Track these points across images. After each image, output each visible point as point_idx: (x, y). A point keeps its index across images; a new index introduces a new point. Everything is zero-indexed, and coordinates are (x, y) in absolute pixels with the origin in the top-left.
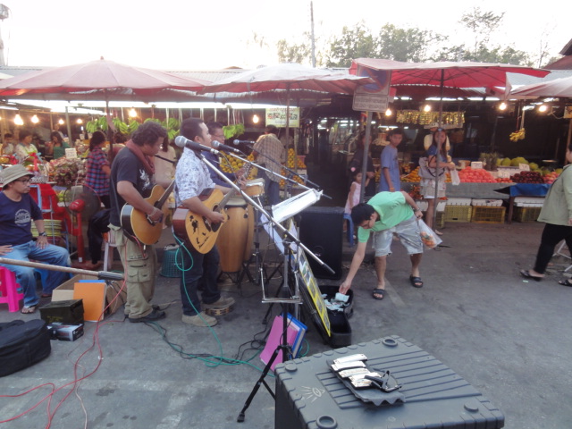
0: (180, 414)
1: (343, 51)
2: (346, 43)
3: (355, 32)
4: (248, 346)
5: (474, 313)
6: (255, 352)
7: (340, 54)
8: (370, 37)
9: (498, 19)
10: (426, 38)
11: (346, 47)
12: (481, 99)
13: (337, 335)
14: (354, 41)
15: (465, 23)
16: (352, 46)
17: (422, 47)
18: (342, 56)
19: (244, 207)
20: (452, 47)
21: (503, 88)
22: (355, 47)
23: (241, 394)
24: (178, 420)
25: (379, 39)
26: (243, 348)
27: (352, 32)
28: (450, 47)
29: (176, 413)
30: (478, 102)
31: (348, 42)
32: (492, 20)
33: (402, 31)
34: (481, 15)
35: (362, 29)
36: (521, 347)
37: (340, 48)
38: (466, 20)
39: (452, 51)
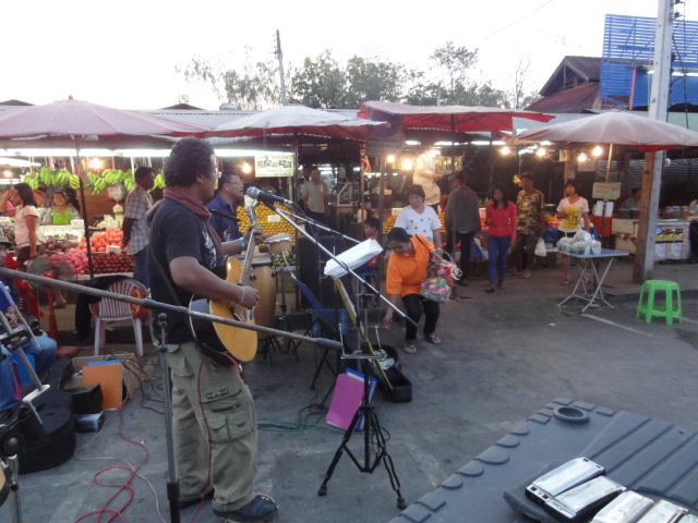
0: (270, 480)
1: (307, 87)
2: (310, 78)
3: (319, 65)
4: (307, 412)
5: (515, 358)
6: (318, 416)
7: (303, 91)
8: (337, 70)
9: (472, 55)
10: (400, 73)
11: (310, 82)
12: (487, 143)
13: (398, 388)
14: (318, 75)
15: (438, 59)
16: (317, 81)
17: (397, 83)
18: (306, 93)
19: (270, 265)
20: (428, 85)
21: (510, 133)
22: (320, 82)
23: (323, 454)
24: (270, 486)
25: (348, 74)
26: (304, 415)
27: (316, 65)
28: (427, 85)
29: (264, 479)
30: (485, 146)
31: (312, 75)
32: (466, 56)
33: (373, 65)
34: (455, 50)
35: (327, 61)
36: (567, 381)
37: (305, 83)
38: (439, 55)
39: (428, 88)
